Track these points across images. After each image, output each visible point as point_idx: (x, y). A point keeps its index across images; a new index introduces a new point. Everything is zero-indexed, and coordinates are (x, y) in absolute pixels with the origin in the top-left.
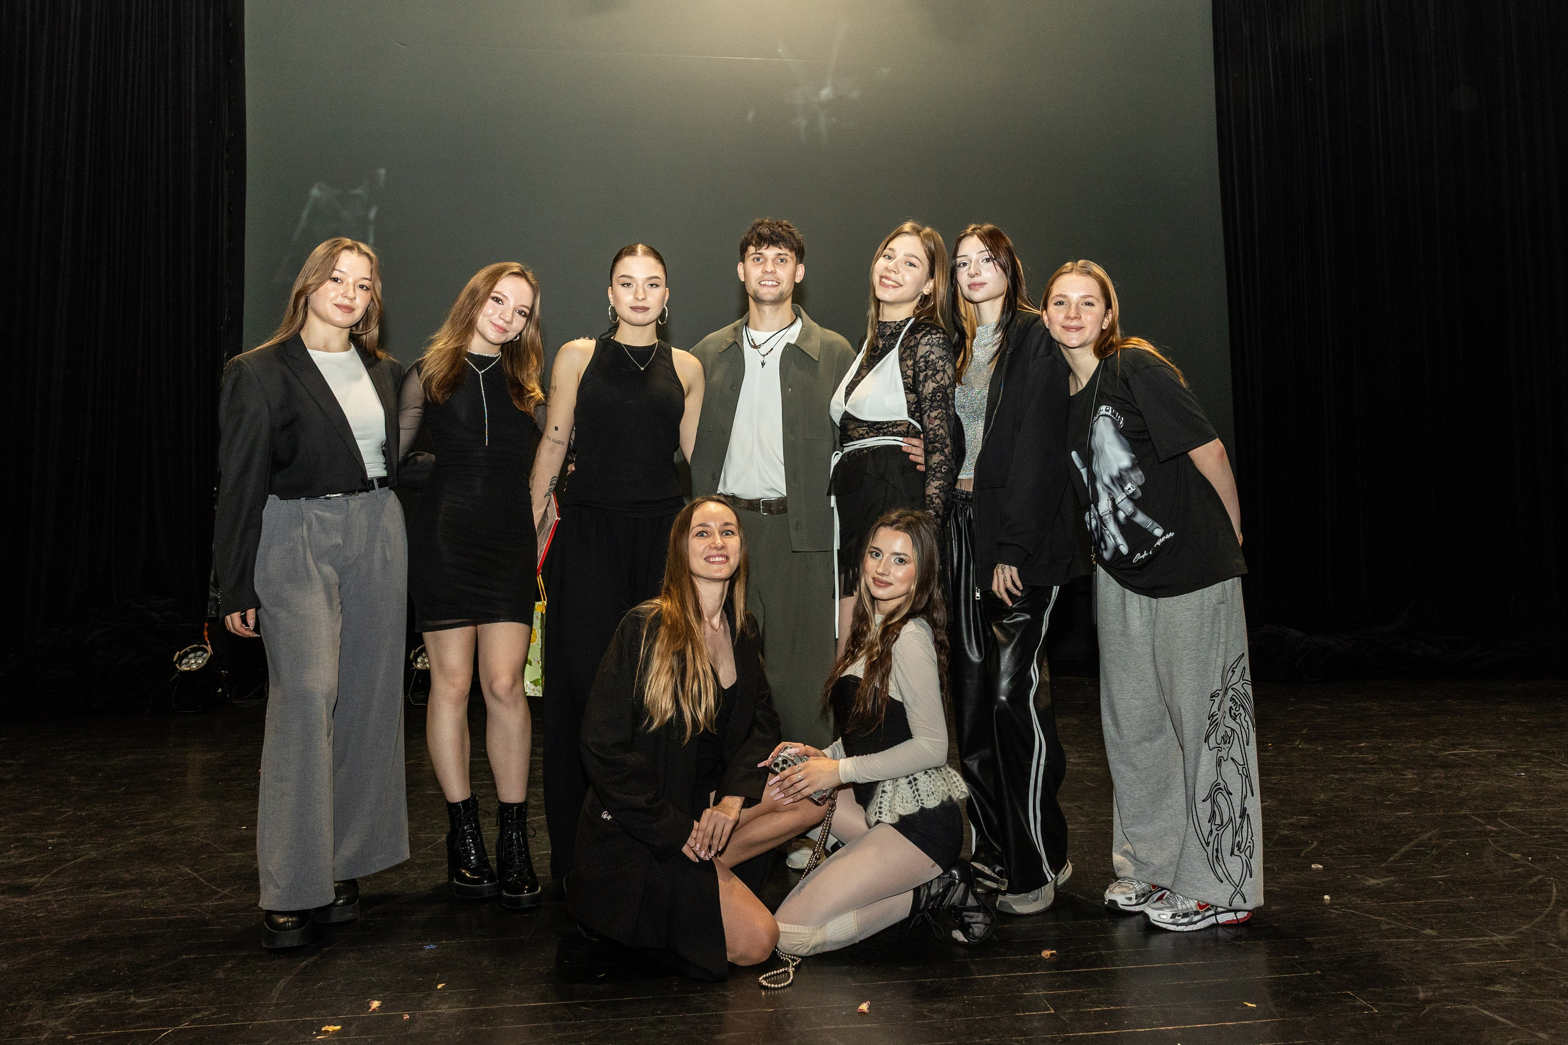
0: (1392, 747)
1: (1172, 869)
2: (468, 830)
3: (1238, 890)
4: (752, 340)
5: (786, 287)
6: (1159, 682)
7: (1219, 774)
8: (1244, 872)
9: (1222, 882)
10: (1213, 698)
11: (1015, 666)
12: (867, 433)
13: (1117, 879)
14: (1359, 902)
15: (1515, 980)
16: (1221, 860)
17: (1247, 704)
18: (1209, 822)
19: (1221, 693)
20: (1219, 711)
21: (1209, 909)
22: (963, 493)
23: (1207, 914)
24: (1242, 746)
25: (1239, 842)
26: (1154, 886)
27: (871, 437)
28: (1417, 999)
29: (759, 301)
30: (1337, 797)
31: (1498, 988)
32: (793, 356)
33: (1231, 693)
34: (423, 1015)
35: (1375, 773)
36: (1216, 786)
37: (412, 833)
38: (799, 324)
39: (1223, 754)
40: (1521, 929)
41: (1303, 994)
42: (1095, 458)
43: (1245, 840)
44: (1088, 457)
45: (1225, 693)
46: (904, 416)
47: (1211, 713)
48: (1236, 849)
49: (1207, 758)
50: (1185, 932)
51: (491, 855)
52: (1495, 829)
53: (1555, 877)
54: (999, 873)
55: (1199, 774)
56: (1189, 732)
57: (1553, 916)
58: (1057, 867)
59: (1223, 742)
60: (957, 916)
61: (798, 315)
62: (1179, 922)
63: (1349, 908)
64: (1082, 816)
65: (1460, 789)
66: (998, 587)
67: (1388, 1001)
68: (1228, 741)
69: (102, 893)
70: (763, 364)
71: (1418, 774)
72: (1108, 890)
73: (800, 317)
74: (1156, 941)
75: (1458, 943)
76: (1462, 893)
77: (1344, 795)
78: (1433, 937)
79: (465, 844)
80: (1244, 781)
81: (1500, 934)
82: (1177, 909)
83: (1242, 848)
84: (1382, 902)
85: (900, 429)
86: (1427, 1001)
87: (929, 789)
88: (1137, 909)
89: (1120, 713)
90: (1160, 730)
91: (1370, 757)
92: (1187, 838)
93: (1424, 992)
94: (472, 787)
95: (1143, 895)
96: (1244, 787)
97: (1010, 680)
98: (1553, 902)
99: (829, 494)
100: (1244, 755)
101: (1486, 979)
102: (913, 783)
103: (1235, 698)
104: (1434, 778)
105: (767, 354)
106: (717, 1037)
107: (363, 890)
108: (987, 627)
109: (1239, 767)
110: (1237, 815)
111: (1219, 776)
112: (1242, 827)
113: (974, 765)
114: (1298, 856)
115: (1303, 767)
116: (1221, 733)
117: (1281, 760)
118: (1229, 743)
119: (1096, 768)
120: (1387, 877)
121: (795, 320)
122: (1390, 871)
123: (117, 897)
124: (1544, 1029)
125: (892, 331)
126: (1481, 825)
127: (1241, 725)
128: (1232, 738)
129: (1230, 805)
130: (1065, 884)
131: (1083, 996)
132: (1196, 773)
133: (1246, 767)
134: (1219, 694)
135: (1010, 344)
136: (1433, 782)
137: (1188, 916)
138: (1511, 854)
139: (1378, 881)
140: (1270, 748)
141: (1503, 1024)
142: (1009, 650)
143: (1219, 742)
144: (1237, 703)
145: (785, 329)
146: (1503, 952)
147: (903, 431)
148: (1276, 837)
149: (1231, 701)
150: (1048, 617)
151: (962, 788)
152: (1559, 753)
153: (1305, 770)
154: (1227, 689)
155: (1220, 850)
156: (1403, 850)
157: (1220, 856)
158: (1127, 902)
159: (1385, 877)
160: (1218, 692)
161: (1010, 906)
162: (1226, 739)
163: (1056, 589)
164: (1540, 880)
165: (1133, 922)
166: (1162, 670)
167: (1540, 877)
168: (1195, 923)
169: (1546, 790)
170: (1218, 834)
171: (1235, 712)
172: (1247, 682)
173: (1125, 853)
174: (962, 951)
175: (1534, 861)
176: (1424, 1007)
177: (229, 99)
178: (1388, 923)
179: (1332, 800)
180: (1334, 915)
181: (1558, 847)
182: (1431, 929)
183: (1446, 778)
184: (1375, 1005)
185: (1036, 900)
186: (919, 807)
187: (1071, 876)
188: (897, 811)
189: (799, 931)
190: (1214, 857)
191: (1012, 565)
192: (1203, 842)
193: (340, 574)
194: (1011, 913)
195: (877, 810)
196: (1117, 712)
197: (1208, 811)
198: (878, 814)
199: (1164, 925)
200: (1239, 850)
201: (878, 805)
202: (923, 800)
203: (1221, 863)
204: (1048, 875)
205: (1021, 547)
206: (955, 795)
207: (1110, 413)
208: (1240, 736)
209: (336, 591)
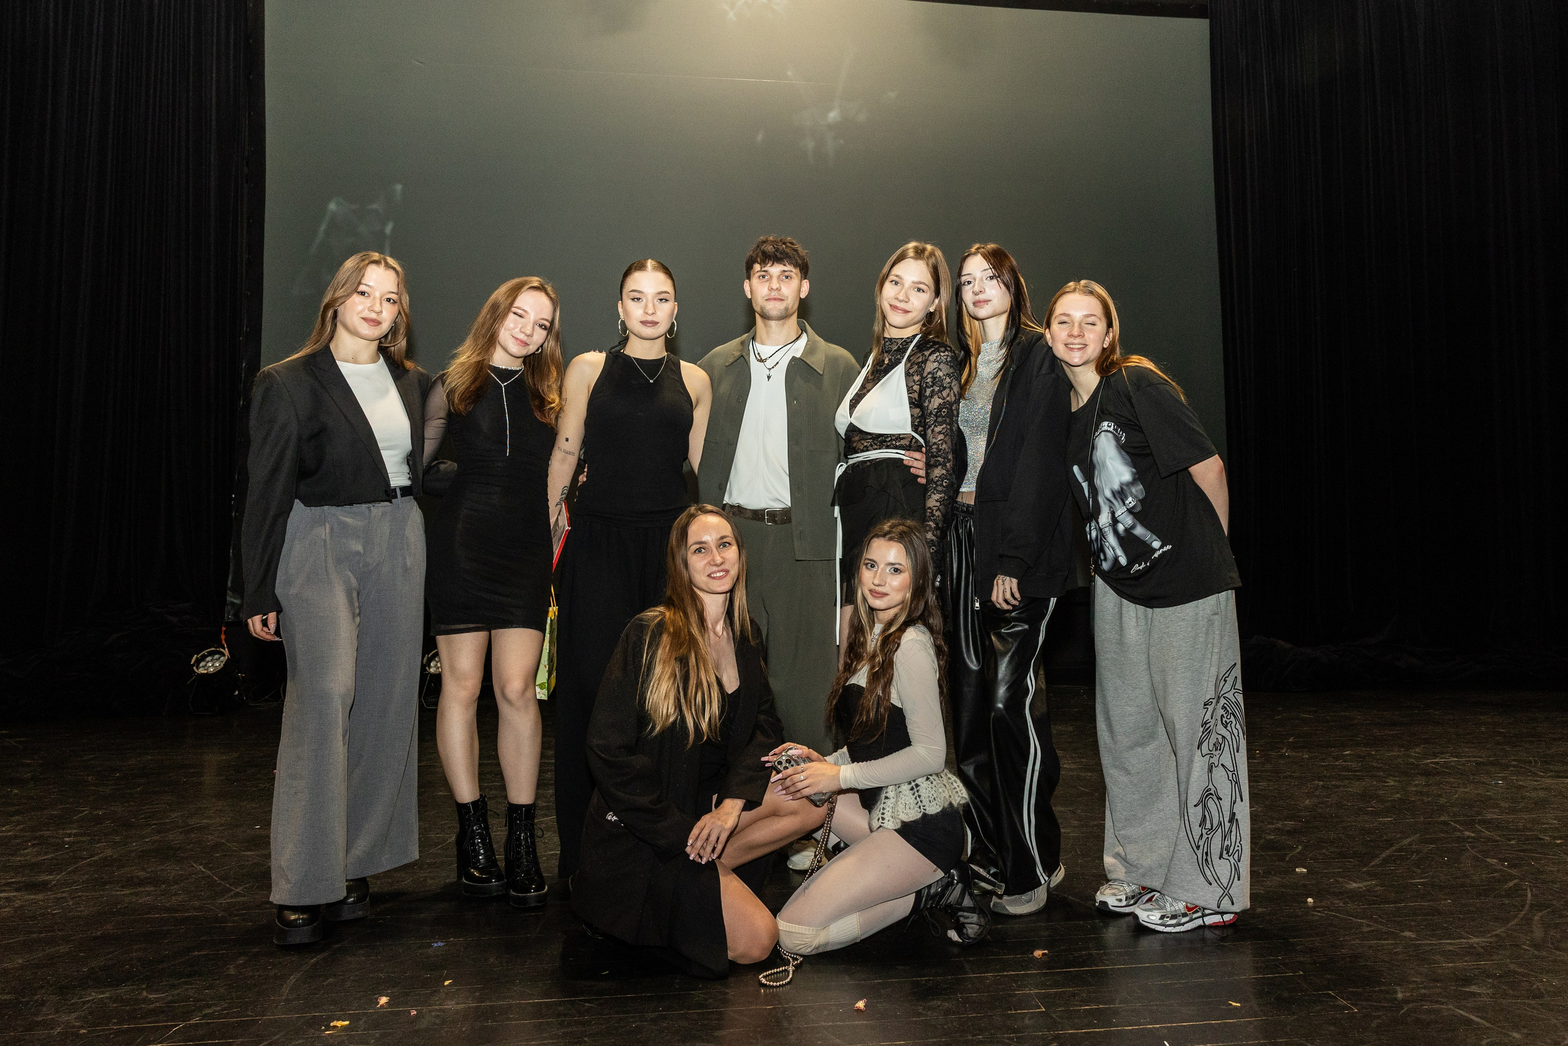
0: (1375, 755)
1: (1162, 871)
2: (477, 830)
3: (1226, 892)
4: (759, 354)
5: (791, 303)
6: (1153, 690)
7: (1210, 780)
8: (1233, 875)
9: (1211, 884)
10: (1207, 708)
11: (1012, 674)
12: (871, 445)
13: (1108, 881)
14: (1341, 904)
15: (1490, 981)
16: (1210, 862)
17: (1237, 712)
18: (1200, 826)
19: (1213, 702)
20: (1211, 719)
21: (1197, 912)
22: (964, 506)
23: (1195, 916)
24: (1232, 753)
25: (1228, 845)
26: (1144, 888)
27: (875, 449)
28: (1396, 999)
29: (765, 317)
30: (1322, 803)
31: (1473, 989)
32: (798, 370)
33: (1223, 701)
34: (430, 1012)
35: (1358, 780)
36: (1207, 791)
37: (423, 832)
38: (804, 339)
39: (1215, 760)
40: (1497, 932)
41: (1286, 995)
42: (1096, 473)
43: (1233, 844)
44: (1089, 472)
45: (1218, 702)
46: (908, 430)
47: (1204, 721)
48: (1225, 852)
49: (1199, 765)
50: (1173, 933)
51: (499, 855)
52: (1473, 835)
53: (1530, 882)
54: (994, 875)
55: (1192, 780)
56: (1181, 739)
57: (1527, 920)
58: (1050, 870)
59: (1214, 749)
60: (952, 915)
61: (803, 330)
62: (1168, 923)
63: (1332, 911)
64: (1075, 821)
65: (1440, 796)
66: (997, 597)
67: (1367, 1000)
68: (1219, 748)
69: (119, 891)
70: (769, 377)
71: (1399, 781)
72: (1098, 893)
73: (806, 332)
74: (1145, 942)
75: (1436, 945)
76: (1441, 897)
77: (1328, 801)
78: (1411, 939)
79: (474, 844)
80: (1233, 787)
81: (1477, 937)
82: (1165, 911)
83: (1231, 851)
84: (1363, 905)
85: (903, 442)
86: (1406, 1001)
87: (931, 795)
88: (1127, 910)
89: (1115, 719)
90: (1152, 736)
91: (1354, 765)
92: (1179, 841)
93: (1403, 992)
94: (481, 788)
95: (1133, 897)
96: (1234, 794)
97: (1007, 689)
98: (1527, 906)
99: (833, 505)
100: (1234, 762)
101: (1463, 980)
102: (915, 790)
103: (1226, 707)
104: (1415, 786)
105: (773, 367)
106: (718, 1033)
107: (374, 888)
108: (985, 636)
109: (1229, 774)
110: (1227, 819)
111: (1210, 783)
112: (1231, 832)
113: (970, 770)
114: (1283, 860)
115: (1289, 774)
116: (1213, 740)
117: (1268, 766)
118: (1220, 750)
119: (1090, 774)
120: (1368, 881)
121: (800, 336)
122: (1372, 875)
123: (131, 894)
124: (1516, 1027)
125: (899, 347)
126: (1459, 830)
127: (1232, 733)
128: (1223, 745)
129: (1220, 810)
130: (1058, 886)
131: (1074, 995)
132: (1188, 779)
133: (1236, 773)
134: (1211, 702)
135: (1013, 361)
136: (1414, 789)
137: (1176, 918)
138: (1489, 860)
139: (1360, 885)
141: (1478, 1023)
142: (1006, 659)
143: (1211, 750)
144: (1228, 711)
145: (790, 343)
146: (1478, 954)
147: (905, 444)
148: (1262, 841)
149: (1222, 709)
150: (1044, 628)
151: (962, 794)
152: (1536, 762)
153: (1291, 777)
154: (1219, 698)
155: (1209, 854)
156: (1384, 855)
157: (1209, 860)
158: (1117, 904)
159: (1366, 881)
160: (1211, 700)
161: (1005, 907)
163: (1053, 600)
164: (1515, 885)
166: (1157, 678)
167: (1516, 881)
168: (1183, 924)
169: (1523, 798)
170: (1208, 838)
171: (1227, 720)
172: (1238, 691)
173: (1117, 855)
174: (956, 950)
175: (1510, 866)
176: (1402, 1006)
177: (249, 114)
178: (1368, 926)
179: (1317, 806)
180: (1317, 918)
181: (1534, 853)
182: (1410, 931)
183: (1426, 785)
184: (1355, 1005)
185: (1029, 901)
186: (922, 813)
187: (1064, 878)
188: (900, 817)
189: (803, 932)
190: (1204, 860)
191: (1010, 576)
192: (1194, 846)
193: (360, 580)
194: (1006, 912)
195: (880, 816)
196: (1112, 718)
197: (1199, 816)
198: (881, 820)
199: (1153, 927)
200: (1228, 853)
201: (882, 811)
202: (924, 806)
203: (1210, 866)
204: (1041, 878)
205: (1021, 559)
206: (955, 800)
207: (1111, 429)
208: (1231, 743)
209: (355, 595)
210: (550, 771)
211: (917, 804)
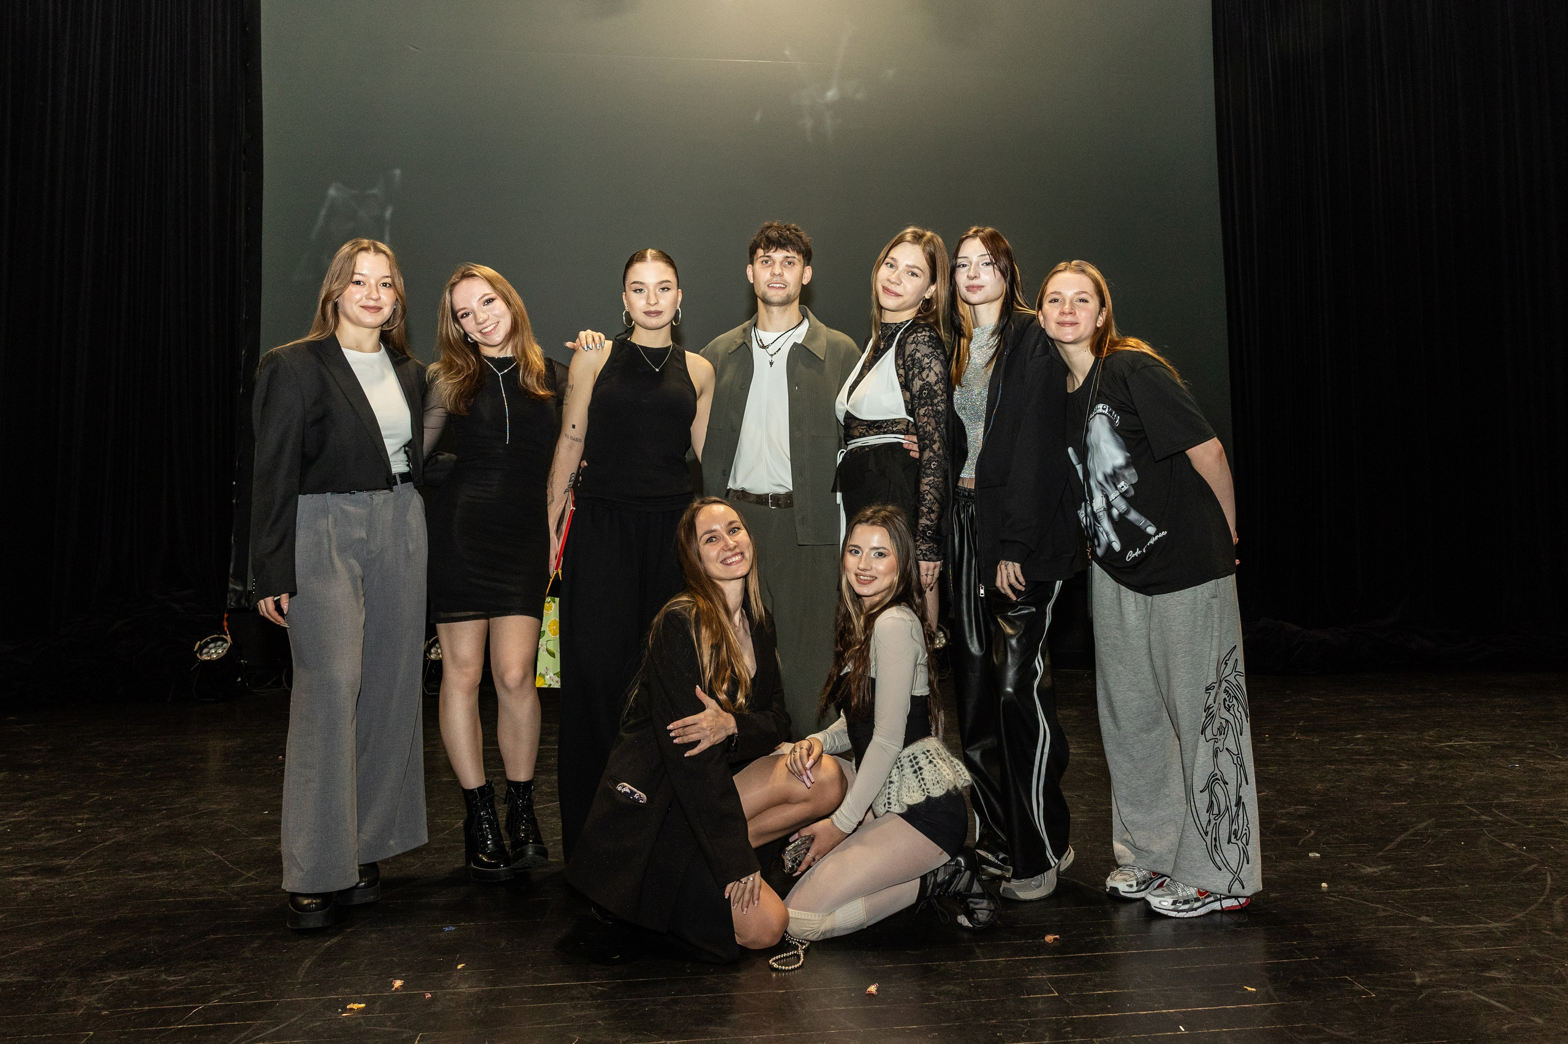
0: (1388, 738)
1: (1172, 857)
2: (486, 815)
3: (1236, 877)
4: (761, 340)
5: (793, 289)
6: (1155, 676)
7: (1215, 764)
8: (1242, 858)
9: (1220, 869)
10: (1209, 691)
11: (1020, 658)
12: (867, 431)
13: (1118, 866)
14: (1356, 889)
15: (1510, 966)
16: (1219, 848)
18: (1207, 811)
19: (1216, 686)
20: (1215, 703)
21: (1209, 896)
22: (965, 490)
23: (1207, 900)
24: (1236, 737)
25: (1235, 829)
26: (1154, 874)
27: (872, 435)
28: (1414, 984)
29: (767, 302)
30: (1334, 787)
31: (1494, 974)
32: (799, 356)
33: (1224, 684)
34: (445, 994)
35: (1371, 764)
36: (1213, 776)
37: (431, 817)
38: (806, 324)
39: (1219, 745)
40: (1516, 917)
41: (1302, 979)
42: (1090, 455)
43: (1241, 828)
44: (1083, 453)
45: (1220, 686)
46: (903, 414)
47: (1207, 705)
48: (1233, 835)
49: (1204, 750)
50: (1186, 918)
52: (1490, 819)
53: (1550, 866)
54: (1003, 860)
55: (1197, 765)
56: (1184, 723)
57: (1548, 905)
58: (1059, 854)
59: (1219, 733)
60: (962, 902)
61: (805, 315)
62: (1180, 909)
63: (1347, 896)
64: (1083, 805)
65: (1455, 780)
66: (1002, 583)
67: (1384, 985)
68: (1223, 732)
69: (132, 875)
70: (771, 364)
71: (1413, 765)
72: (1109, 878)
73: (807, 318)
74: (1157, 927)
75: (1454, 930)
76: (1459, 881)
77: (1340, 785)
78: (1430, 924)
79: (481, 829)
80: (1239, 770)
81: (1496, 921)
82: (1177, 896)
83: (1239, 834)
84: (1378, 889)
85: (899, 426)
86: (1423, 986)
88: (1138, 895)
89: (1117, 705)
90: (1157, 722)
91: (1366, 748)
92: (1186, 827)
93: (1421, 976)
94: (487, 774)
95: (1144, 882)
96: (1239, 778)
97: (1015, 672)
98: (1547, 889)
99: (834, 491)
100: (1238, 745)
101: (1482, 965)
102: (919, 773)
103: (1228, 690)
104: (1430, 770)
105: (775, 354)
106: (729, 1018)
107: (384, 873)
108: (990, 621)
109: (1234, 757)
110: (1234, 803)
111: (1216, 767)
112: (1238, 815)
113: (976, 756)
114: (1296, 844)
115: (1299, 757)
116: (1216, 725)
117: (1279, 750)
118: (1224, 734)
119: (1096, 759)
120: (1384, 865)
121: (802, 321)
122: (1386, 859)
123: (145, 878)
124: (1538, 1012)
125: (892, 331)
126: (1475, 813)
127: (1235, 716)
128: (1226, 729)
129: (1227, 795)
130: (1067, 869)
131: (1086, 980)
132: (1193, 764)
133: (1240, 756)
134: (1214, 686)
135: (1007, 345)
136: (1429, 773)
137: (1189, 903)
138: (1507, 844)
139: (1375, 870)
140: (1267, 740)
141: (1497, 1008)
143: (1215, 734)
144: (1230, 694)
145: (792, 329)
146: (1498, 938)
147: (903, 429)
148: (1274, 826)
149: (1224, 692)
150: (1051, 609)
152: (1554, 745)
153: (1302, 761)
154: (1221, 681)
155: (1218, 839)
156: (1400, 838)
157: (1218, 845)
158: (1127, 889)
159: (1381, 865)
160: (1213, 685)
161: (1014, 892)
162: (1221, 730)
163: (1058, 584)
164: (1536, 869)
165: (1134, 909)
166: (1159, 662)
167: (1535, 866)
168: (1196, 909)
169: (1541, 781)
170: (1216, 823)
171: (1229, 703)
172: (1239, 674)
173: (1124, 842)
174: (966, 936)
175: (1529, 850)
176: (1420, 991)
177: (246, 100)
178: (1384, 910)
179: (1329, 790)
180: (1331, 903)
181: (1554, 837)
182: (1427, 916)
183: (1442, 769)
184: (1373, 990)
185: (1039, 886)
186: (925, 797)
187: (1073, 861)
188: (903, 800)
189: (809, 918)
190: (1213, 848)
191: (1013, 561)
192: (1202, 832)
193: (364, 567)
194: (1015, 898)
195: (886, 801)
196: (1115, 704)
197: (1206, 802)
198: (887, 805)
199: (1165, 912)
200: (1236, 837)
201: (887, 796)
202: (928, 789)
203: (1219, 852)
204: (1051, 860)
205: (1022, 543)
206: (959, 783)
207: (1106, 412)
208: (1234, 726)
209: (359, 583)
210: (553, 757)
211: (920, 787)
